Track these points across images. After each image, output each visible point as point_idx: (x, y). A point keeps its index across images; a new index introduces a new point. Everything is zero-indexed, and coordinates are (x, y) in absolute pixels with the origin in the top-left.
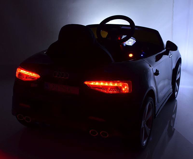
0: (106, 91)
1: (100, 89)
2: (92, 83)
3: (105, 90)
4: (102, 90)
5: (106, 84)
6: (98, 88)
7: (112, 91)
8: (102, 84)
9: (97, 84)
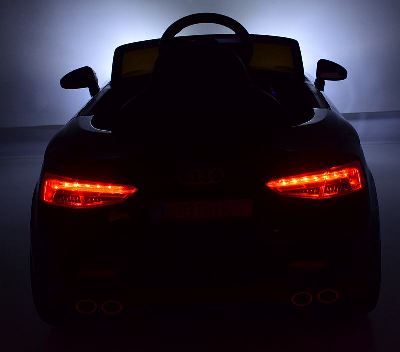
0: (316, 196)
1: (302, 192)
2: (284, 183)
3: (313, 193)
4: (306, 195)
5: (316, 179)
6: (298, 191)
7: (329, 192)
8: (306, 180)
9: (295, 182)
